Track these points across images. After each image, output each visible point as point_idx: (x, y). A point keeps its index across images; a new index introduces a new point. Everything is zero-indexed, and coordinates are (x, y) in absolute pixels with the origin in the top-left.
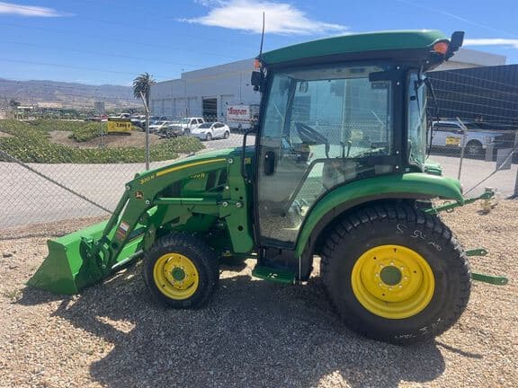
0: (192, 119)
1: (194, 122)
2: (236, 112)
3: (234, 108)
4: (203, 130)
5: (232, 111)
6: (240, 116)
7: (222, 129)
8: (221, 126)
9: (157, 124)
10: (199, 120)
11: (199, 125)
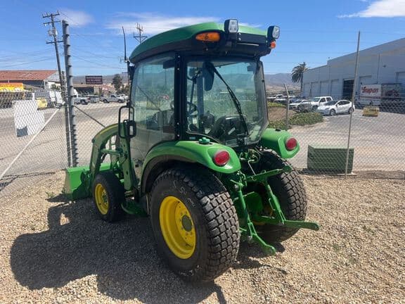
0: (321, 98)
1: (323, 100)
2: (369, 91)
3: (368, 87)
4: (327, 107)
5: (365, 90)
6: (372, 94)
7: (347, 105)
8: (345, 103)
9: (297, 102)
10: (328, 99)
11: (327, 102)
